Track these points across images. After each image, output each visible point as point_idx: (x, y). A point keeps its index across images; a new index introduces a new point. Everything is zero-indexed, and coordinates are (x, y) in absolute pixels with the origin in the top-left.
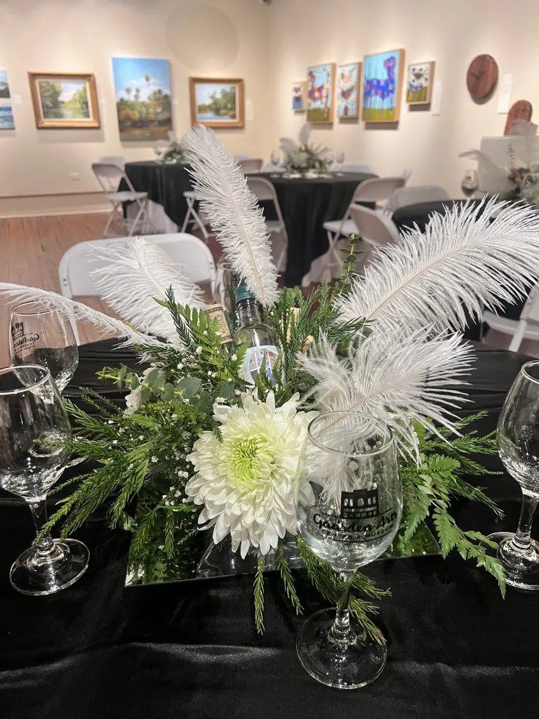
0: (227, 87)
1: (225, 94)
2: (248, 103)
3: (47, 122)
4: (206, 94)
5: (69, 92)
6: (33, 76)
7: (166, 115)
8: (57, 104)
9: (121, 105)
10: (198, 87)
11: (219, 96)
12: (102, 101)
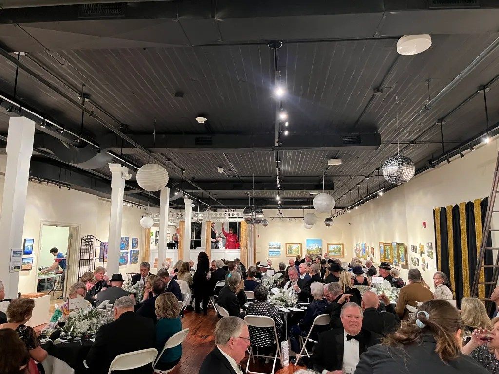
0: (339, 246)
1: (338, 248)
2: (345, 250)
3: (288, 255)
4: (331, 248)
5: (295, 247)
6: (286, 244)
7: (320, 253)
8: (291, 250)
9: (308, 251)
10: (329, 246)
11: (336, 248)
12: (303, 250)
